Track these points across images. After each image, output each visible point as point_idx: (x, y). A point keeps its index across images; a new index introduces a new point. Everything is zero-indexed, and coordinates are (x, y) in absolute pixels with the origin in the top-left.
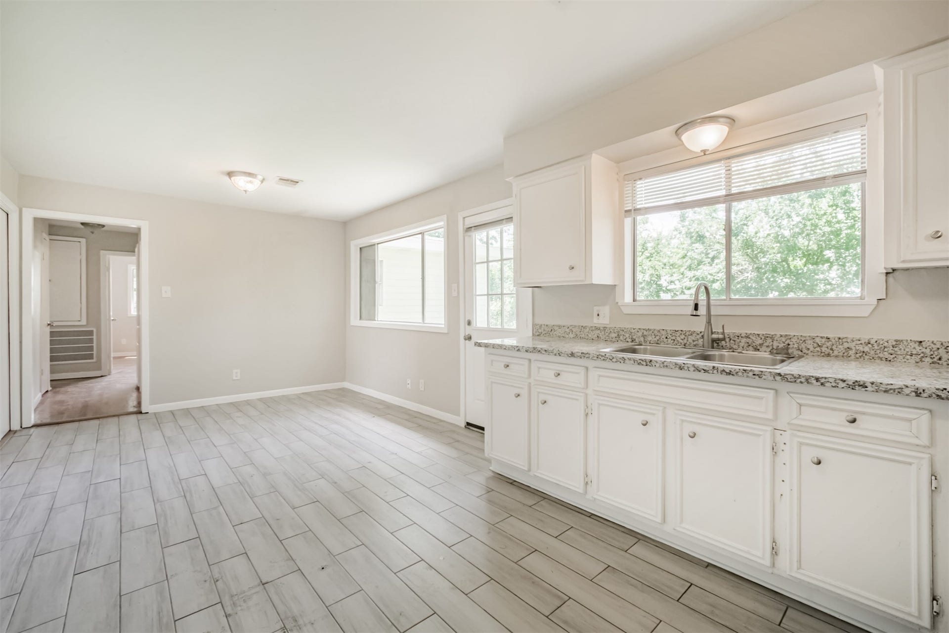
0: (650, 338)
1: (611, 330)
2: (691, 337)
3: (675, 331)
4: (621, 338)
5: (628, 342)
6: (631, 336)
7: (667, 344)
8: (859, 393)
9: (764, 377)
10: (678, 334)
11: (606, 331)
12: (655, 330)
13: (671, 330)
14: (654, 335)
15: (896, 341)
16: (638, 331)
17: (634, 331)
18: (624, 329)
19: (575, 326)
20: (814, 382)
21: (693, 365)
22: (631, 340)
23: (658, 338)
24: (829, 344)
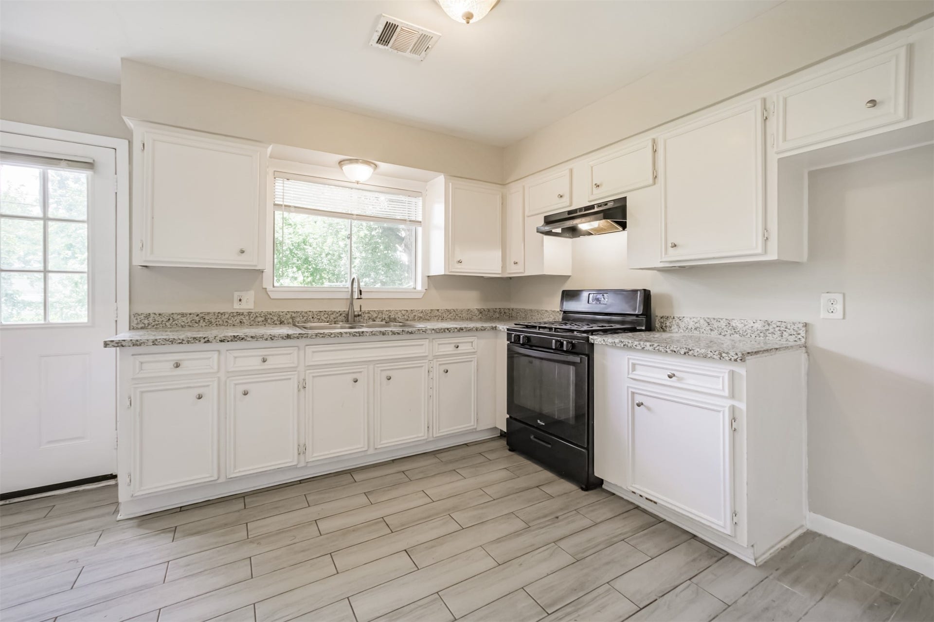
0: (298, 319)
1: (257, 315)
2: (332, 315)
3: (320, 312)
4: (269, 321)
5: (276, 324)
6: (279, 319)
7: (314, 323)
8: (461, 334)
9: (427, 332)
10: (323, 314)
11: (251, 316)
12: (302, 312)
13: (316, 311)
14: (302, 316)
15: (431, 310)
16: (286, 314)
17: (283, 314)
18: (271, 313)
19: (209, 313)
20: (447, 331)
21: (391, 331)
22: (280, 323)
23: (305, 318)
24: (407, 314)
